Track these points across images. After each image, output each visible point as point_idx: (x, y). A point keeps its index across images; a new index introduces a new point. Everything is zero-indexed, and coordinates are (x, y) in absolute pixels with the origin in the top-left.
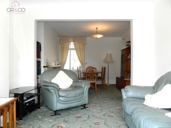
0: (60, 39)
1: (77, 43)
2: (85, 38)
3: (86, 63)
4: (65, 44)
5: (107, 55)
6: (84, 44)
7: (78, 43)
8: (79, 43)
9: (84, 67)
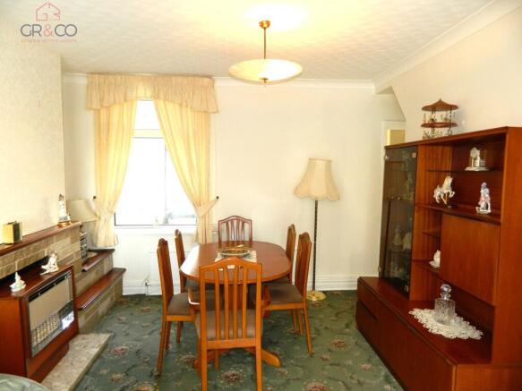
0: (88, 87)
1: (170, 106)
2: (206, 80)
3: (214, 198)
4: (116, 111)
5: (311, 162)
6: (207, 112)
7: (178, 107)
8: (181, 105)
9: (204, 217)
